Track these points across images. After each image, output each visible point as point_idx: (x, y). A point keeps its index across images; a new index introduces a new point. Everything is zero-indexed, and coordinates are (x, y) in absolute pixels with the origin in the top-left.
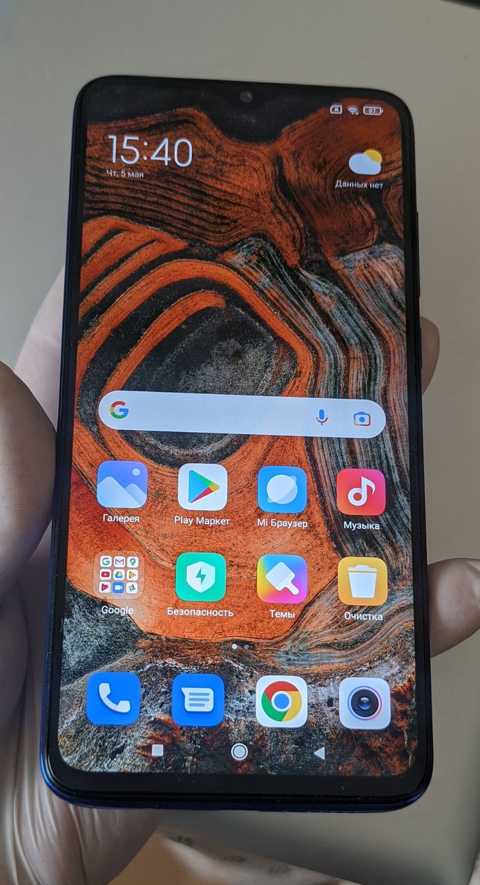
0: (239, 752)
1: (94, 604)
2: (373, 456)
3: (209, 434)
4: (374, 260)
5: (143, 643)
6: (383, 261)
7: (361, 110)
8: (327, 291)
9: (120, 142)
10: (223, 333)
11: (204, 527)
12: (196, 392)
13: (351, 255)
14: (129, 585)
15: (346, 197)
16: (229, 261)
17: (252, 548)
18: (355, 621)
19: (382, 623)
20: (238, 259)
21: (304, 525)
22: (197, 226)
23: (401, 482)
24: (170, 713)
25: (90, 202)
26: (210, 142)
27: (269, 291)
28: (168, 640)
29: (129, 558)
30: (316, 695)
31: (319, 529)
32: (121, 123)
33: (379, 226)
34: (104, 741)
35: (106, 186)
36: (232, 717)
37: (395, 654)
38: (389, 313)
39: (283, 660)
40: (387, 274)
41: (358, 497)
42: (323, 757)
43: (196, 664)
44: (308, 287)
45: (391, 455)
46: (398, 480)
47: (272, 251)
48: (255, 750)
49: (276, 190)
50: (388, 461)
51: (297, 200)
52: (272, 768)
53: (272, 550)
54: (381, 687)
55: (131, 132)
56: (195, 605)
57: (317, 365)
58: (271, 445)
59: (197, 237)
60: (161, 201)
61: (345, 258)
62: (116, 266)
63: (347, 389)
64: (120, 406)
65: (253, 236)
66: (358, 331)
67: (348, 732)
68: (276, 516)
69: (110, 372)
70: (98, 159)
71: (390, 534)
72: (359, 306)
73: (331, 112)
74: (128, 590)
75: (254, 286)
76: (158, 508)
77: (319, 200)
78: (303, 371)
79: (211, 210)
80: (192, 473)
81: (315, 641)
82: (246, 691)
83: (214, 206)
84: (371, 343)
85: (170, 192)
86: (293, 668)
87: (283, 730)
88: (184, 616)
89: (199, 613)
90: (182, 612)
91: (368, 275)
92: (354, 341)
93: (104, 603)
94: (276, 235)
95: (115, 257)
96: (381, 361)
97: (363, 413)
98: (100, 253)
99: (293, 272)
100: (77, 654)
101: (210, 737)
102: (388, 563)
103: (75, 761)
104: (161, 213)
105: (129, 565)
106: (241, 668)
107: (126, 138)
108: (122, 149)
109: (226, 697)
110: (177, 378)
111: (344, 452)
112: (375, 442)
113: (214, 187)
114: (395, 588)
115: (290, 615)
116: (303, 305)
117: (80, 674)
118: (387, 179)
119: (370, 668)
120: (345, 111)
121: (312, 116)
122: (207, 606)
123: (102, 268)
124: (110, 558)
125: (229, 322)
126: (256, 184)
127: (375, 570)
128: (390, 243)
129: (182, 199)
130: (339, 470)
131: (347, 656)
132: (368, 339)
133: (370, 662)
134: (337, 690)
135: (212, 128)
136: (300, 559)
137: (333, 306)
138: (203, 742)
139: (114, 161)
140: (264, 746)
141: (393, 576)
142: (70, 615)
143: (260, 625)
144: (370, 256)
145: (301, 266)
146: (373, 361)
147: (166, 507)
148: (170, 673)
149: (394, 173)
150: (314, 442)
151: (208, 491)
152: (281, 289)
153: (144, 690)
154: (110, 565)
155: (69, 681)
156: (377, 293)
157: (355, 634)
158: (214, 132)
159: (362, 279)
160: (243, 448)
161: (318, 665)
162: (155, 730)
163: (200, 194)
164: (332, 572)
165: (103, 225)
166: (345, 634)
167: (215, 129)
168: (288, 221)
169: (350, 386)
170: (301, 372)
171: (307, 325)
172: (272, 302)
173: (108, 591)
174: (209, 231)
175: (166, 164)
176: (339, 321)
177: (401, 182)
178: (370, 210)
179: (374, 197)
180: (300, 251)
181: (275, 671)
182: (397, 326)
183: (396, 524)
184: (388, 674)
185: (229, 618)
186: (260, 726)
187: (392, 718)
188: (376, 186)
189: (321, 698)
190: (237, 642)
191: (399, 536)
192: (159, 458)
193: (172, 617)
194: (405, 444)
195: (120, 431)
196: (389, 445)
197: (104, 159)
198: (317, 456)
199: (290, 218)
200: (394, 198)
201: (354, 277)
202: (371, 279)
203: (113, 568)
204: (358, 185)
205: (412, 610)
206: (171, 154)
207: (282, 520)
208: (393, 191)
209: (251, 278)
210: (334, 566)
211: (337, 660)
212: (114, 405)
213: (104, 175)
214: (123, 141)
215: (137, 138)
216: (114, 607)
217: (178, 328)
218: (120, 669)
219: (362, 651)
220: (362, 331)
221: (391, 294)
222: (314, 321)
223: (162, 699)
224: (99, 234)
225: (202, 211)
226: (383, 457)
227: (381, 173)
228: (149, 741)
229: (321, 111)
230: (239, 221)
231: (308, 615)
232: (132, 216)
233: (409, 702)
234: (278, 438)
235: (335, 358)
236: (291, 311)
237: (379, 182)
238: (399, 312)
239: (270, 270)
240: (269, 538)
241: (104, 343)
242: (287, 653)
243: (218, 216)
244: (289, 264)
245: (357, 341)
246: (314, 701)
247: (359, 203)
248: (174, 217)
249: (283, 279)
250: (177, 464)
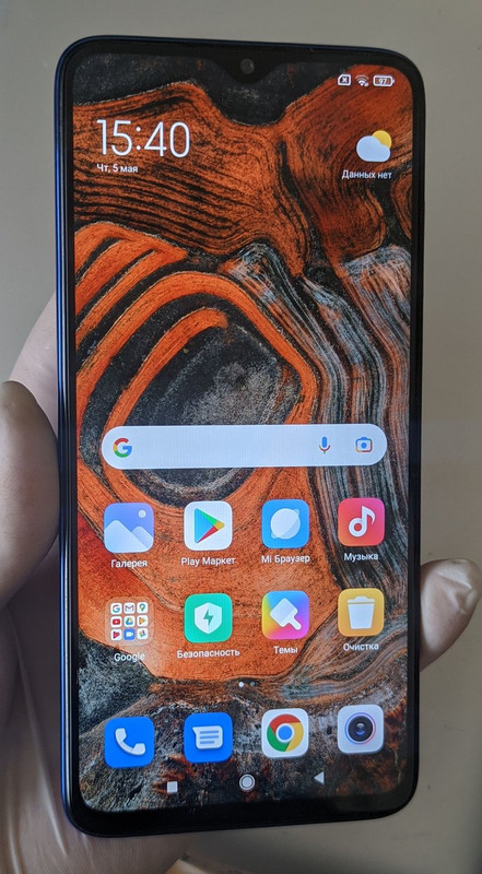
0: (247, 783)
1: (107, 652)
2: (374, 484)
3: (214, 469)
4: (380, 265)
5: (155, 687)
6: (389, 266)
7: (370, 81)
8: (332, 304)
9: (110, 127)
10: (226, 357)
11: (211, 567)
12: (199, 424)
13: (357, 260)
14: (139, 630)
15: (352, 190)
16: (231, 272)
17: (256, 586)
18: (353, 652)
19: (378, 652)
20: (240, 269)
21: (306, 559)
22: (196, 231)
23: (399, 509)
24: (182, 751)
25: (82, 205)
26: (208, 125)
27: (272, 306)
28: (179, 682)
29: (139, 604)
30: (316, 725)
31: (320, 563)
32: (110, 103)
33: (387, 225)
34: (123, 783)
35: (98, 185)
36: (240, 751)
37: (388, 681)
38: (394, 326)
39: (287, 694)
40: (393, 281)
41: (358, 527)
42: (322, 781)
43: (205, 704)
44: (312, 299)
45: (391, 482)
46: (397, 507)
47: (275, 258)
48: (261, 780)
49: (280, 185)
50: (387, 488)
51: (302, 195)
52: (276, 795)
53: (276, 587)
54: (375, 713)
55: (122, 114)
56: (203, 647)
57: (320, 387)
58: (274, 478)
59: (197, 244)
60: (157, 201)
61: (351, 264)
62: (112, 283)
63: (350, 413)
64: (123, 444)
65: (255, 241)
66: (362, 347)
67: (345, 757)
68: (280, 552)
69: (111, 406)
70: (87, 151)
71: (388, 564)
72: (363, 320)
73: (339, 84)
74: (139, 637)
75: (257, 300)
76: (165, 551)
77: (325, 194)
78: (307, 395)
79: (211, 211)
80: (198, 512)
81: (316, 673)
82: (253, 726)
83: (214, 206)
84: (374, 361)
85: (166, 190)
86: (296, 701)
87: (286, 760)
88: (194, 658)
89: (207, 654)
90: (191, 654)
91: (374, 283)
92: (357, 359)
93: (117, 650)
94: (279, 239)
95: (110, 272)
96: (383, 381)
97: (365, 439)
98: (95, 268)
99: (297, 283)
100: (93, 702)
101: (220, 771)
102: (385, 592)
103: (96, 803)
104: (158, 216)
105: (139, 611)
106: (248, 705)
107: (117, 122)
108: (113, 137)
109: (234, 733)
110: (180, 409)
111: (345, 481)
112: (375, 469)
113: (213, 182)
114: (391, 617)
115: (294, 651)
116: (306, 320)
117: (96, 721)
118: (396, 168)
119: (365, 696)
120: (355, 82)
121: (319, 90)
122: (215, 647)
123: (97, 285)
124: (120, 604)
125: (231, 343)
126: (258, 177)
127: (373, 600)
128: (397, 245)
129: (179, 198)
130: (341, 500)
131: (345, 686)
132: (372, 356)
133: (366, 690)
134: (336, 719)
135: (211, 108)
136: (302, 594)
137: (338, 320)
138: (214, 776)
139: (105, 153)
140: (269, 775)
141: (390, 605)
142: (84, 666)
143: (265, 662)
144: (376, 260)
145: (306, 275)
146: (376, 381)
147: (173, 549)
148: (182, 714)
149: (404, 159)
150: (317, 472)
151: (214, 530)
152: (285, 303)
153: (157, 732)
154: (120, 612)
155: (87, 729)
156: (382, 303)
157: (352, 664)
158: (212, 113)
159: (367, 288)
160: (247, 482)
161: (319, 696)
162: (169, 768)
163: (198, 191)
164: (333, 606)
165: (96, 233)
166: (343, 666)
167: (214, 109)
168: (292, 221)
169: (353, 409)
170: (304, 396)
171: (310, 343)
172: (275, 318)
173: (119, 638)
174: (209, 236)
175: (162, 155)
176: (343, 337)
177: (410, 170)
178: (377, 204)
179: (381, 189)
180: (304, 258)
181: (279, 705)
182: (401, 341)
183: (393, 553)
184: (383, 700)
185: (235, 657)
186: (265, 757)
187: (385, 740)
188: (384, 176)
189: (321, 727)
190: (243, 680)
191: (396, 565)
192: (165, 498)
193: (182, 660)
194: (405, 469)
195: (124, 471)
196: (389, 471)
197: (93, 150)
198: (319, 487)
199: (295, 218)
200: (403, 190)
201: (359, 286)
202: (376, 287)
203: (123, 615)
204: (365, 175)
205: (406, 638)
206: (166, 142)
207: (285, 556)
208: (402, 181)
209: (254, 290)
210: (334, 599)
211: (335, 690)
212: (117, 443)
213: (94, 171)
214: (113, 127)
215: (129, 122)
216: (126, 654)
217: (181, 352)
218: (135, 714)
219: (359, 680)
220: (366, 348)
221: (397, 304)
222: (319, 339)
223: (175, 739)
224: (92, 244)
225: (202, 212)
226: (384, 484)
227: (390, 160)
228: (164, 780)
229: (328, 83)
230: (241, 223)
231: (310, 649)
232: (126, 221)
233: (400, 725)
234: (282, 469)
235: (338, 379)
236: (295, 327)
237: (387, 171)
238: (403, 325)
239: (274, 282)
240: (272, 574)
241: (104, 374)
242: (290, 687)
243: (218, 218)
244: (293, 273)
245: (361, 359)
246: (314, 731)
247: (367, 197)
248: (172, 221)
249: (286, 291)
250: (182, 503)
